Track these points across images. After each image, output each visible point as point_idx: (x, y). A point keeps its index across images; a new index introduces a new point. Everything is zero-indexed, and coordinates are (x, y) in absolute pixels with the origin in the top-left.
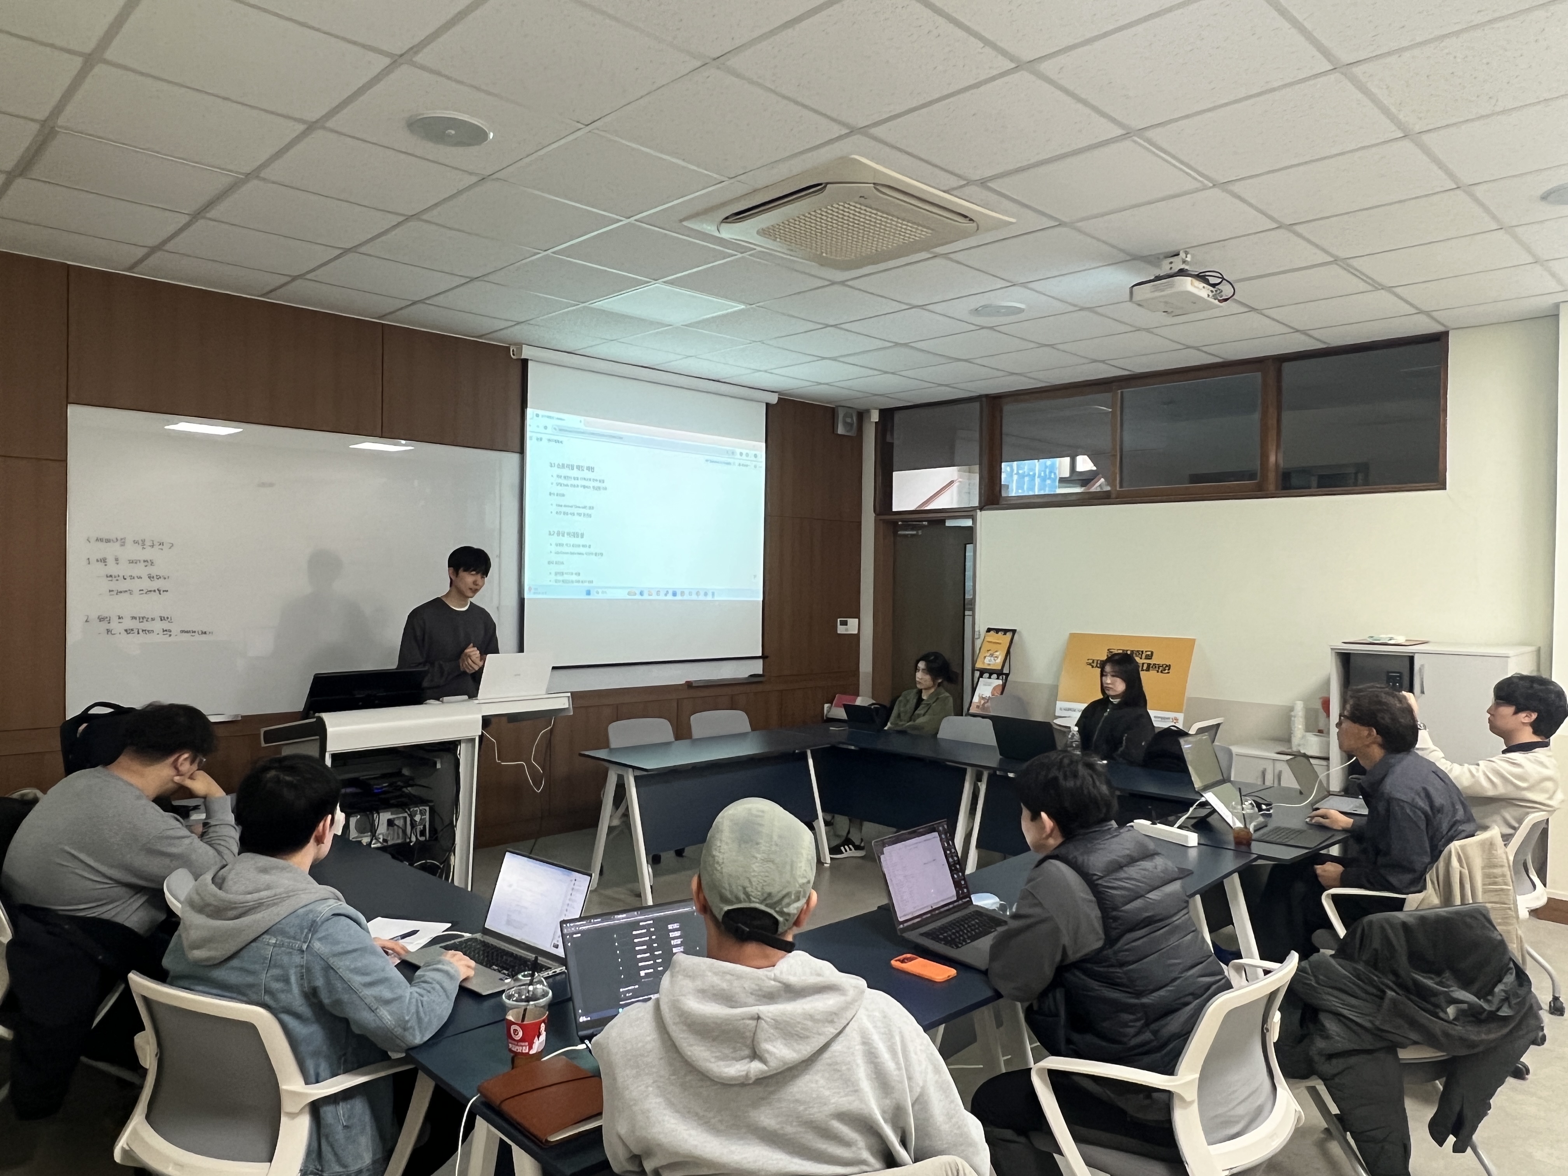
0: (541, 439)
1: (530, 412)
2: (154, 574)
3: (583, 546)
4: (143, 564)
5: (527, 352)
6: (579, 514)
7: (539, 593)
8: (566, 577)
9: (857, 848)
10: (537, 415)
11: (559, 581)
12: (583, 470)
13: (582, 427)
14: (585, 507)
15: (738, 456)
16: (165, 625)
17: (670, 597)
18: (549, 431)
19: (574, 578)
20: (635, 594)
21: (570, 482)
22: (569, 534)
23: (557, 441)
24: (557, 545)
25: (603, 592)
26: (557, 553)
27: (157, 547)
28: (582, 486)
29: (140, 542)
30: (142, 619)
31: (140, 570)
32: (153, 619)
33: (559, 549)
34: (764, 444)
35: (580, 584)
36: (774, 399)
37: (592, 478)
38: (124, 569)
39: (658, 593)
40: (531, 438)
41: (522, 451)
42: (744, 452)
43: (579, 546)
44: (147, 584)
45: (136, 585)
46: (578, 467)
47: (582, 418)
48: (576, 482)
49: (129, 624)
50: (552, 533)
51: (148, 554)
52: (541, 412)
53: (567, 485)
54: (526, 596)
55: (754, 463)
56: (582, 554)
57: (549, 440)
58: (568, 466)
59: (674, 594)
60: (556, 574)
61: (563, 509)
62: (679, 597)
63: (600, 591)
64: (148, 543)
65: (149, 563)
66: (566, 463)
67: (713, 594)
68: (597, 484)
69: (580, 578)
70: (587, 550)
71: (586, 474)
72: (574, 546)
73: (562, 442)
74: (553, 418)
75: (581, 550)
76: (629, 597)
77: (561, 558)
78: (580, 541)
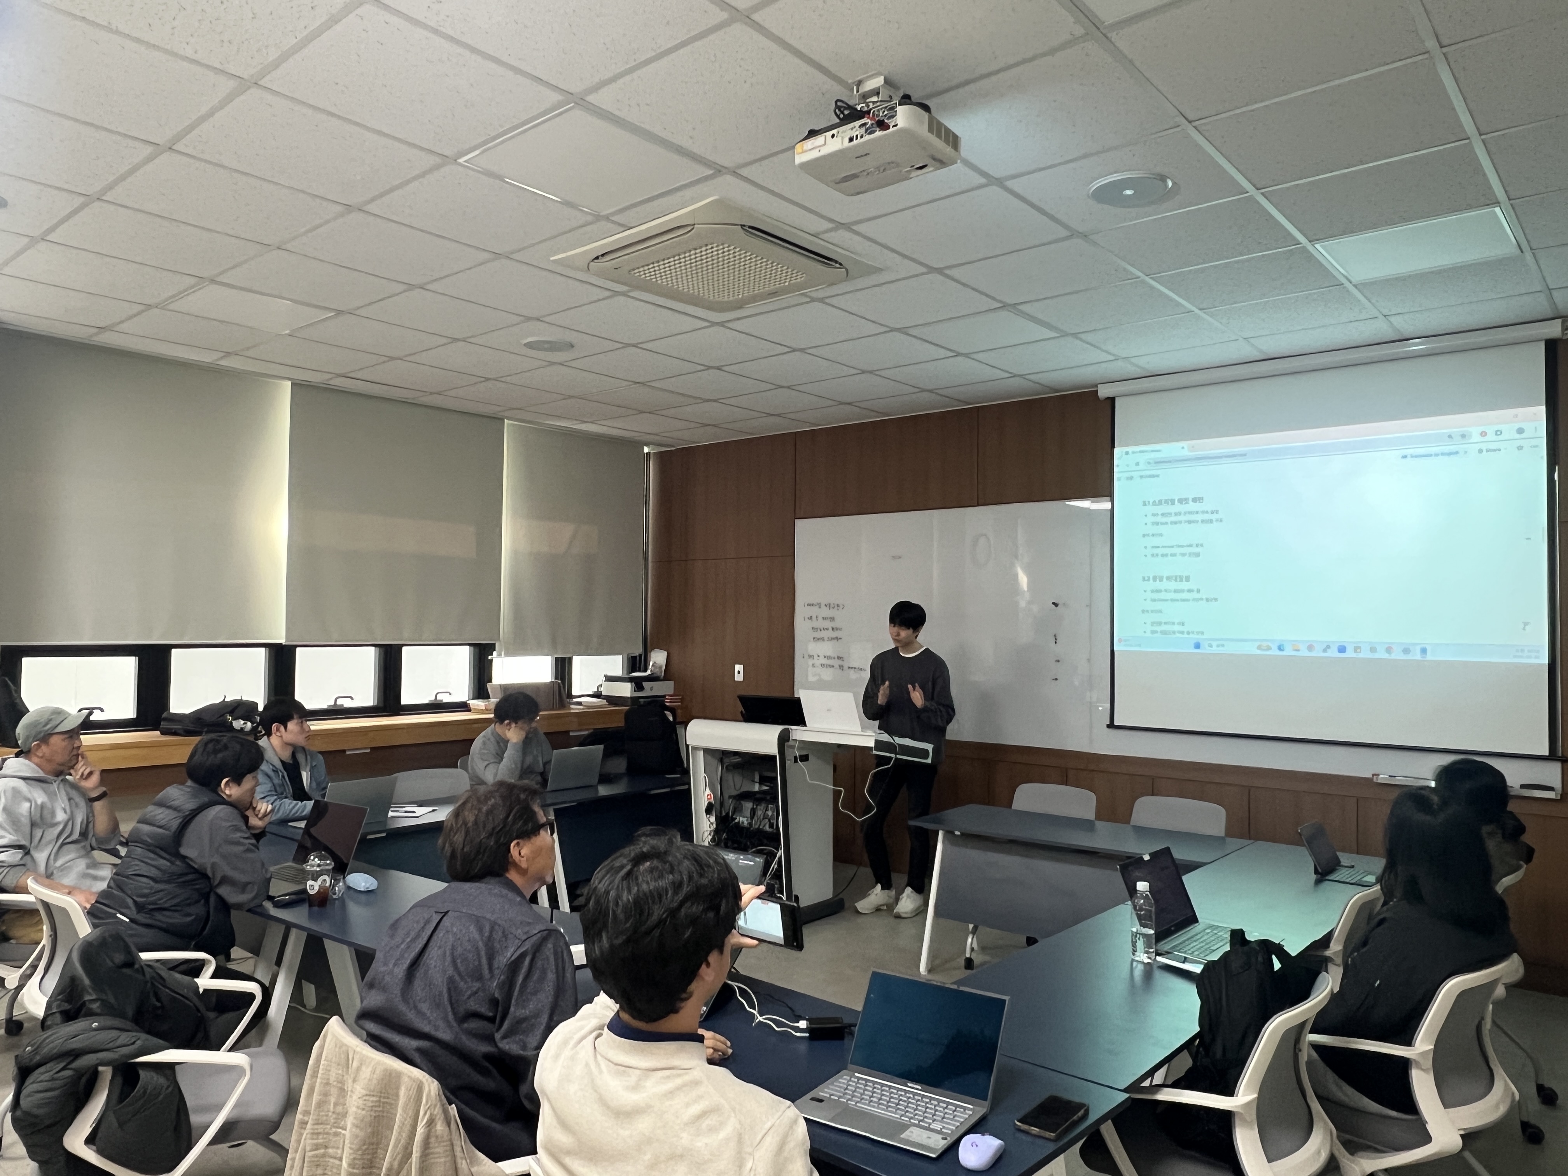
0: (1131, 478)
1: (1117, 450)
2: (834, 627)
3: (1190, 591)
4: (829, 620)
5: (1104, 392)
6: (1183, 555)
7: (1131, 646)
8: (1164, 628)
11: (1156, 632)
12: (1187, 503)
13: (1186, 453)
14: (1191, 546)
15: (1476, 438)
16: (841, 663)
17: (1333, 653)
18: (1141, 467)
19: (1176, 628)
20: (1269, 648)
21: (1169, 519)
22: (1168, 578)
23: (1153, 476)
24: (1152, 591)
25: (1218, 646)
26: (1154, 600)
27: (836, 608)
28: (1185, 522)
29: (828, 605)
30: (829, 658)
31: (828, 624)
32: (834, 658)
33: (1156, 596)
34: (1544, 410)
35: (1186, 636)
36: (1555, 330)
37: (1200, 510)
38: (821, 624)
39: (1310, 648)
40: (1119, 479)
41: (1110, 494)
43: (1183, 591)
44: (831, 634)
45: (824, 635)
46: (1181, 501)
47: (1185, 443)
48: (1164, 520)
49: (824, 661)
50: (1146, 578)
51: (832, 613)
52: (1130, 449)
53: (1166, 523)
54: (1116, 648)
55: (1518, 443)
56: (1187, 600)
57: (1141, 477)
58: (1166, 502)
59: (1342, 649)
60: (1153, 624)
61: (1160, 551)
62: (1350, 654)
63: (1214, 644)
64: (832, 605)
65: (832, 619)
66: (1164, 498)
67: (1424, 651)
68: (1208, 516)
69: (1184, 629)
70: (1195, 595)
71: (1192, 507)
72: (1176, 591)
73: (1158, 476)
74: (1146, 451)
75: (1185, 595)
76: (1259, 652)
77: (1158, 606)
78: (1184, 585)
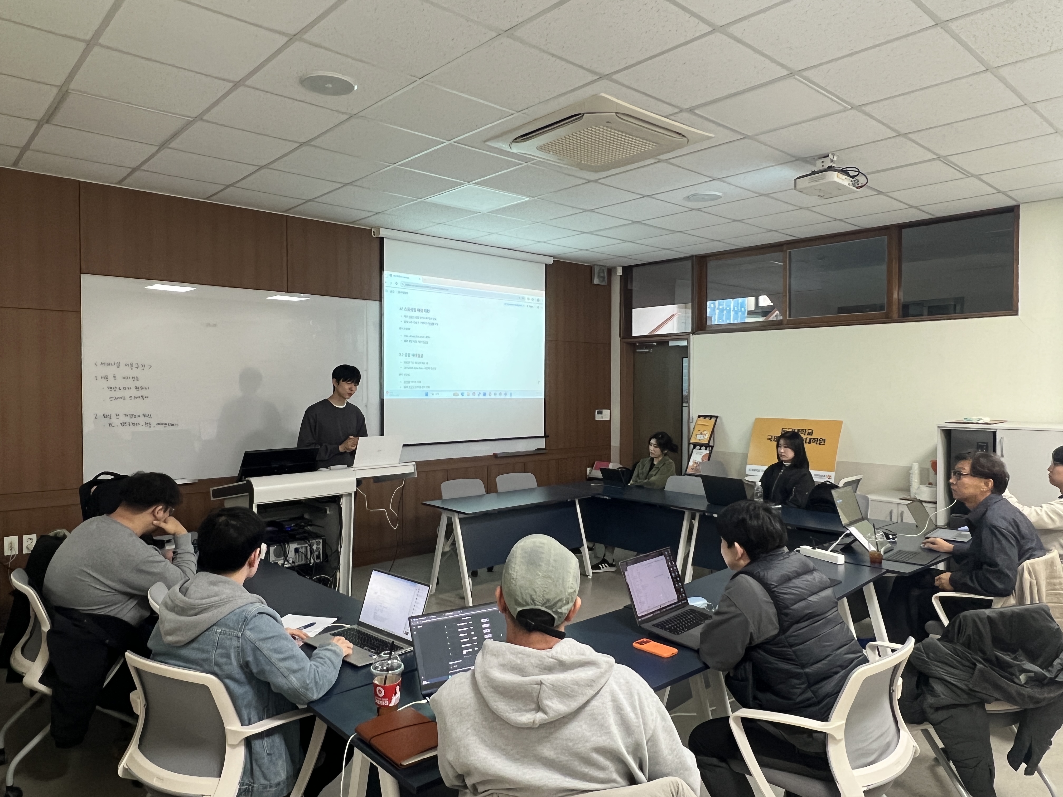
0: (394, 292)
1: (386, 273)
2: (138, 386)
3: (423, 363)
4: (132, 380)
5: (383, 233)
6: (420, 342)
7: (394, 395)
8: (411, 384)
9: (611, 565)
10: (391, 275)
11: (407, 387)
12: (422, 312)
13: (421, 282)
14: (423, 337)
15: (526, 300)
16: (147, 420)
17: (482, 396)
18: (399, 285)
19: (417, 384)
20: (458, 395)
21: (413, 320)
22: (413, 355)
23: (404, 293)
24: (405, 363)
25: (436, 394)
26: (405, 368)
27: (140, 368)
28: (421, 323)
29: (129, 365)
30: (132, 416)
31: (130, 383)
32: (139, 416)
33: (407, 365)
34: (544, 292)
35: (421, 389)
36: (550, 261)
37: (428, 317)
38: (120, 383)
39: (474, 394)
40: (387, 291)
41: (381, 300)
42: (531, 297)
43: (420, 363)
44: (134, 393)
45: (127, 394)
46: (419, 310)
47: (421, 277)
48: (417, 320)
49: (123, 419)
50: (402, 355)
51: (135, 372)
52: (393, 273)
53: (411, 322)
54: (385, 398)
55: (538, 305)
56: (423, 368)
57: (399, 292)
58: (412, 309)
59: (485, 394)
61: (408, 339)
62: (487, 397)
63: (435, 393)
64: (134, 365)
65: (136, 379)
66: (410, 307)
67: (511, 394)
68: (432, 321)
69: (421, 385)
70: (425, 366)
71: (424, 314)
72: (416, 363)
73: (407, 293)
74: (401, 277)
75: (421, 366)
76: (454, 397)
77: (407, 371)
78: (420, 360)
